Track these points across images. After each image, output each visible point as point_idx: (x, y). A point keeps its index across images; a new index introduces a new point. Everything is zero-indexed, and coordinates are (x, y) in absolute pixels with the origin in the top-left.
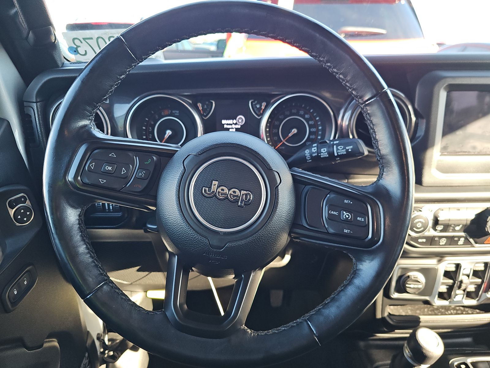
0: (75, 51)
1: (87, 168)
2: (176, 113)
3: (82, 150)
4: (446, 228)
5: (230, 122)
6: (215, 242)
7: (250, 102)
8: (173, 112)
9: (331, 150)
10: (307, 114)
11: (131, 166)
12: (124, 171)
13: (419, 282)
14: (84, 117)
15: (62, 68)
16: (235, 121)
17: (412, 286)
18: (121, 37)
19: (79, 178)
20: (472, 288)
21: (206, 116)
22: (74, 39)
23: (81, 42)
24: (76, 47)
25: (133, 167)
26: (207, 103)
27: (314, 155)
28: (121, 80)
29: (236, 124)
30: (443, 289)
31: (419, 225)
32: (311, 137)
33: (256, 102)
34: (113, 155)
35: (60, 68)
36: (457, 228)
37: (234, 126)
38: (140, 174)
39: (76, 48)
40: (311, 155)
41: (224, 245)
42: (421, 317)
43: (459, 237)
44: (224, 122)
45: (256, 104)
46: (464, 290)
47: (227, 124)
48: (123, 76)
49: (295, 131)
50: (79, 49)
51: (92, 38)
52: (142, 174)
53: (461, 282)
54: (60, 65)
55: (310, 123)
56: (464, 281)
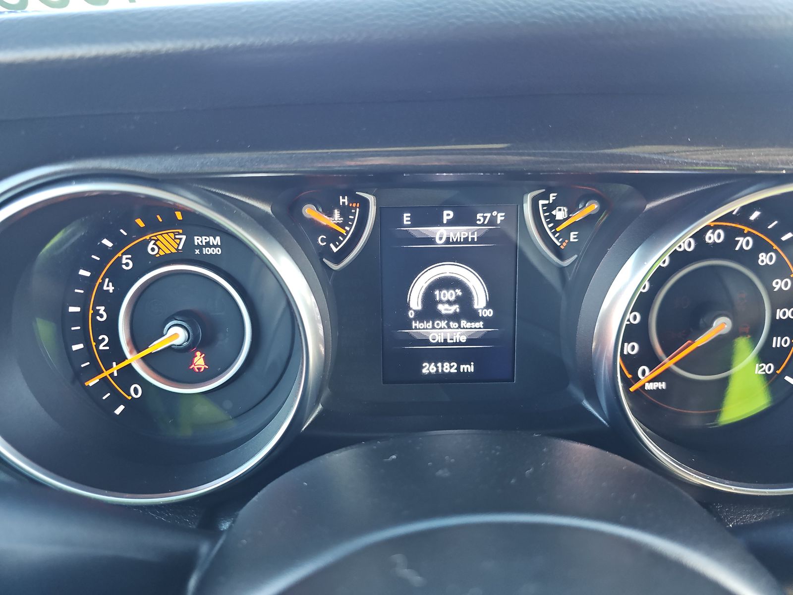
2: (208, 245)
7: (529, 198)
10: (768, 249)
21: (338, 258)
26: (344, 200)
32: (777, 342)
33: (552, 196)
45: (550, 208)
55: (777, 288)
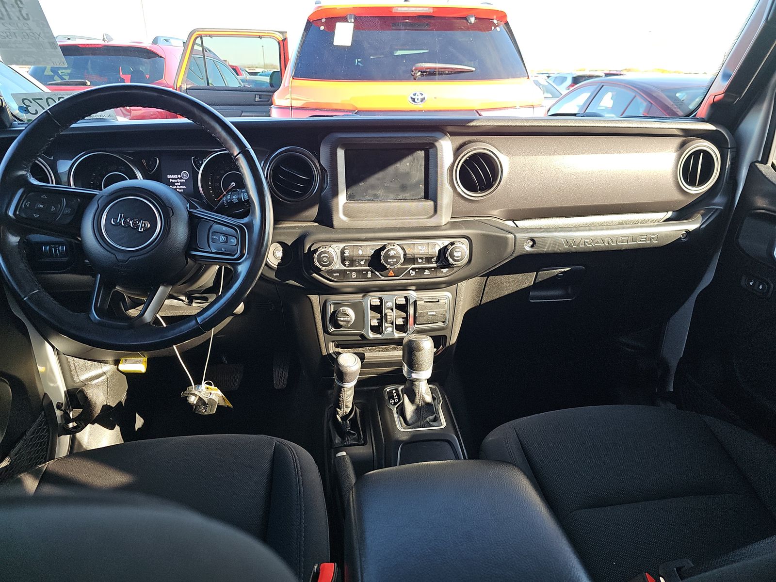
0: (25, 111)
1: (23, 206)
2: (122, 168)
3: (20, 192)
4: (353, 262)
5: (176, 176)
6: (120, 257)
7: (192, 159)
8: (120, 167)
9: (240, 197)
11: (59, 205)
12: (53, 209)
13: (348, 315)
14: (22, 169)
15: (10, 129)
16: (179, 176)
17: (342, 319)
18: (48, 111)
19: (18, 213)
20: (400, 322)
21: (151, 171)
22: (23, 100)
23: (31, 103)
24: (25, 106)
25: (61, 206)
26: (152, 159)
27: (229, 201)
28: (51, 141)
29: (181, 178)
30: (375, 323)
31: (325, 259)
33: (198, 158)
34: (44, 196)
35: (8, 129)
36: (362, 263)
37: (179, 180)
38: (67, 211)
39: (27, 108)
40: (227, 201)
41: (127, 259)
42: (365, 353)
43: (367, 271)
44: (169, 177)
45: (198, 161)
46: (392, 323)
47: (173, 179)
48: (52, 139)
49: (233, 184)
50: (29, 108)
51: (41, 99)
52: (68, 211)
53: (386, 315)
54: (8, 125)
56: (388, 314)
